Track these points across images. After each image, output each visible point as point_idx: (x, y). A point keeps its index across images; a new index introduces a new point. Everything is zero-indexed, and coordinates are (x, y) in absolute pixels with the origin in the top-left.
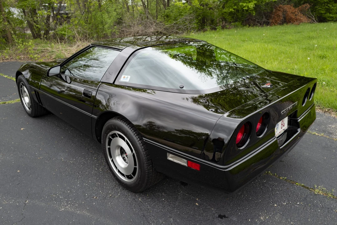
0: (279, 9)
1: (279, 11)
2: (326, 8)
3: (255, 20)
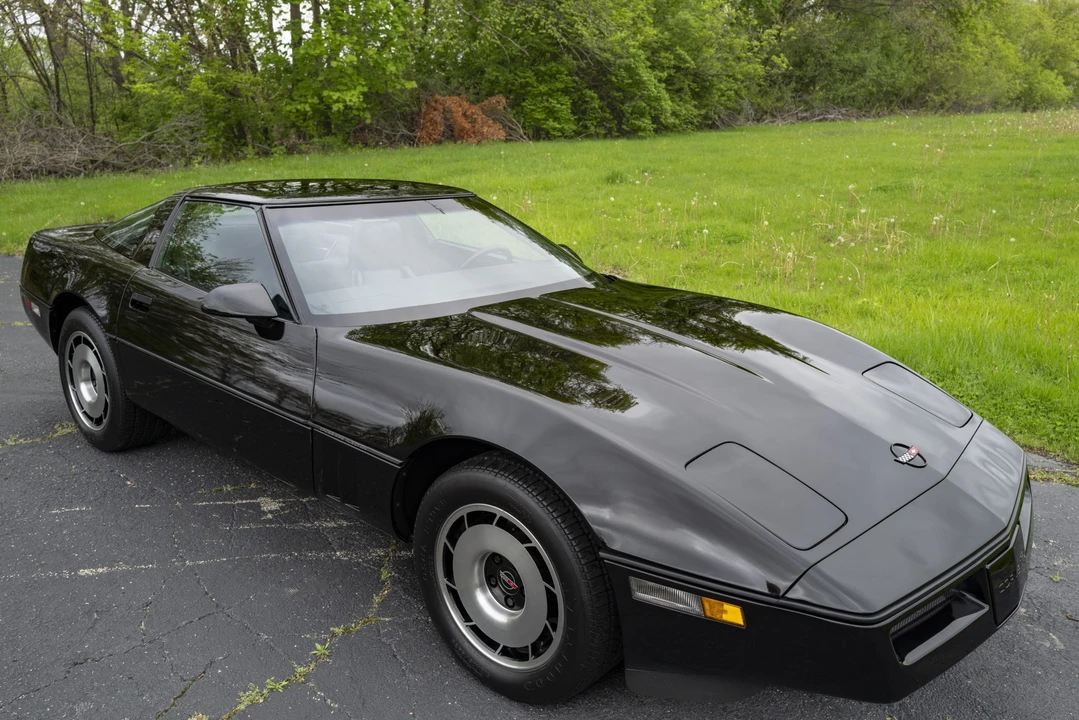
0: (433, 104)
1: (435, 110)
2: (544, 107)
3: (381, 132)
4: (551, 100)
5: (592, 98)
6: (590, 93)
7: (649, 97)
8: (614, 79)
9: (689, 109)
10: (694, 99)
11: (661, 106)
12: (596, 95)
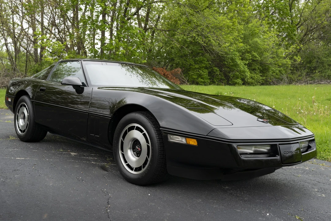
2: (197, 73)
4: (200, 71)
5: (217, 70)
6: (215, 68)
7: (240, 71)
8: (226, 63)
9: (258, 76)
10: (260, 72)
11: (246, 75)
12: (218, 69)
